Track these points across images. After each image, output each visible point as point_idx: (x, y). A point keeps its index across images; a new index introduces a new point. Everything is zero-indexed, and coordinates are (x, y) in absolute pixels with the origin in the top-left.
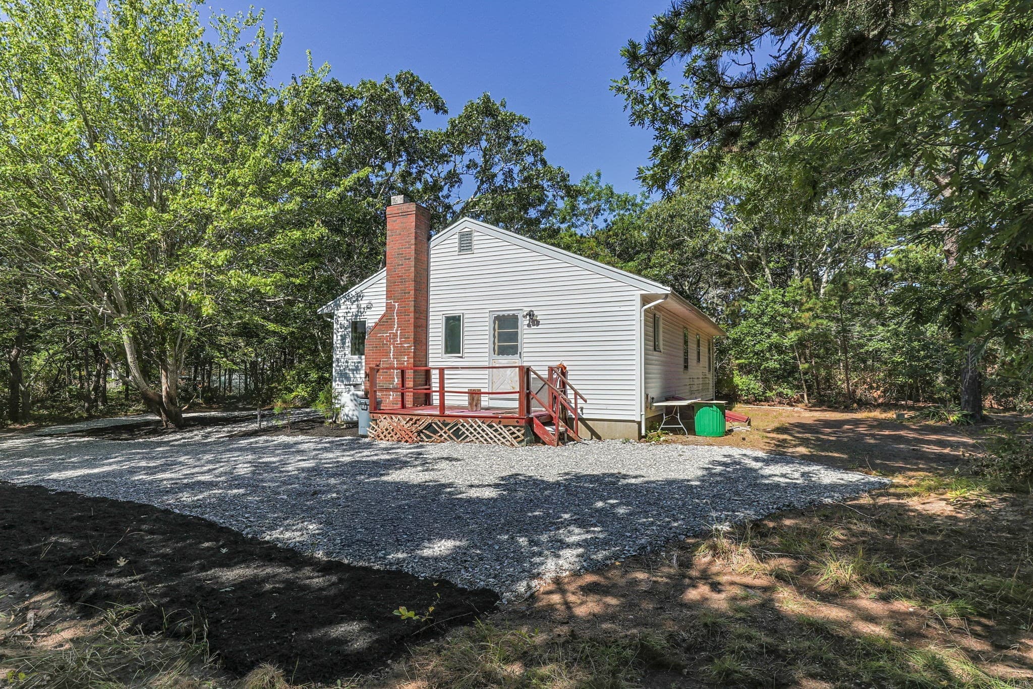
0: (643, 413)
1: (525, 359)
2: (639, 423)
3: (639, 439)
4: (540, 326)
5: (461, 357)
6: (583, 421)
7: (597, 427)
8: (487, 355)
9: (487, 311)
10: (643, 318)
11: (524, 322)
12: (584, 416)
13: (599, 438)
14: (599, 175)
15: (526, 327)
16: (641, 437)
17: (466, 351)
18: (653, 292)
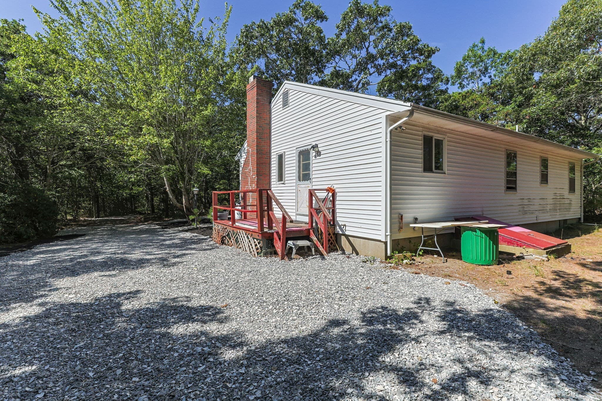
0: (388, 233)
1: (314, 183)
2: (386, 243)
3: (386, 259)
4: (322, 156)
5: (283, 184)
6: (347, 236)
7: (356, 242)
8: (295, 181)
9: (295, 148)
10: (388, 139)
11: (313, 153)
12: (347, 233)
13: (357, 254)
14: (483, 42)
15: (314, 158)
16: (387, 257)
17: (286, 179)
18: (396, 111)
